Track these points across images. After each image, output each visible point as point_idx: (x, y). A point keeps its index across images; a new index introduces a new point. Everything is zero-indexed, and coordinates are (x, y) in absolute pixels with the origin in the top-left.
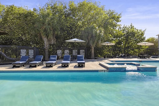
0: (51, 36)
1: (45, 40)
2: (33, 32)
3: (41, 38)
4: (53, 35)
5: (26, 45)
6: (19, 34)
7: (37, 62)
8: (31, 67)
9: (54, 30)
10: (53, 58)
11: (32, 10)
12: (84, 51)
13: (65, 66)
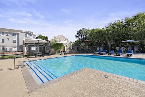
0: (112, 40)
1: (109, 42)
2: (102, 39)
3: (106, 42)
4: (113, 39)
5: (99, 45)
6: (96, 40)
7: (104, 53)
8: (101, 54)
9: (114, 37)
10: (112, 51)
11: (102, 29)
12: (138, 47)
13: (119, 55)
